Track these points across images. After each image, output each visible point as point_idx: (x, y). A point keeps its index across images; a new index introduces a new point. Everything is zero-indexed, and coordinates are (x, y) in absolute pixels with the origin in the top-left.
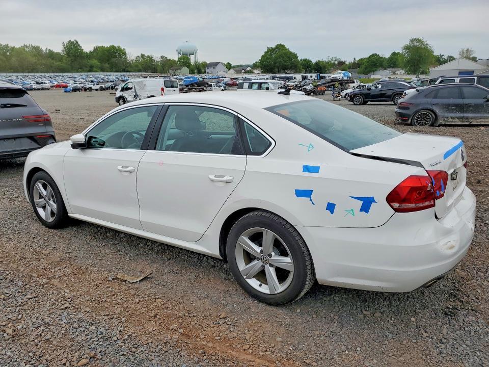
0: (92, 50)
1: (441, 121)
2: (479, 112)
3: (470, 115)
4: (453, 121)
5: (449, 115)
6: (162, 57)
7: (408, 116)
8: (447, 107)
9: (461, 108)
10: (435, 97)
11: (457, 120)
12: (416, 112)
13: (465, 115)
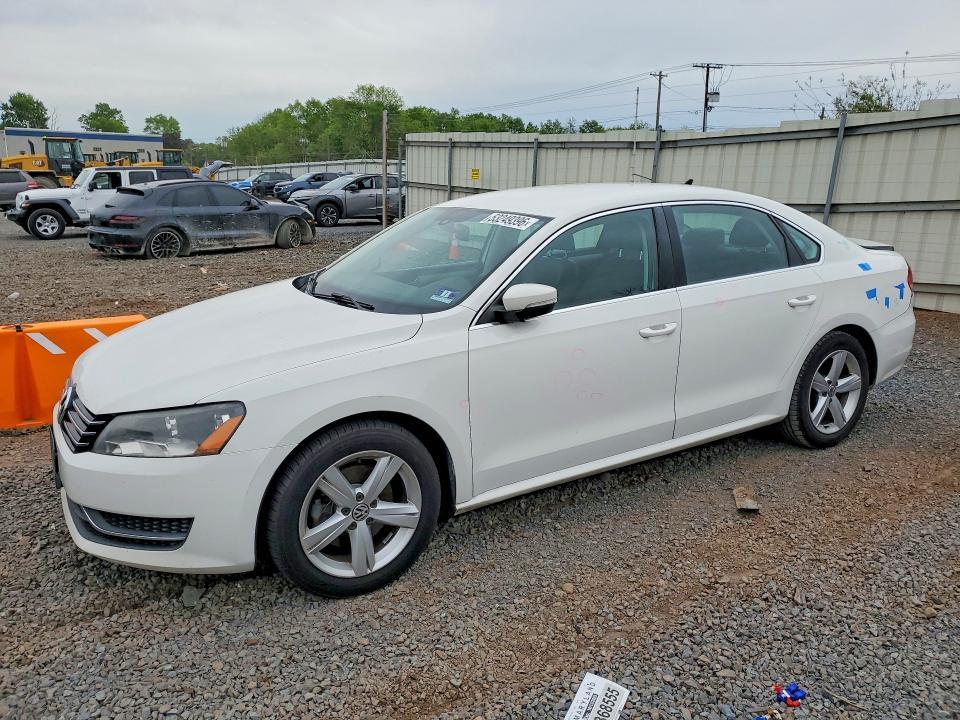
1: (193, 247)
2: (243, 228)
3: (233, 233)
4: (211, 246)
5: (205, 234)
7: (140, 241)
8: (199, 220)
9: (219, 221)
10: (175, 204)
11: (217, 243)
12: (153, 232)
13: (226, 233)
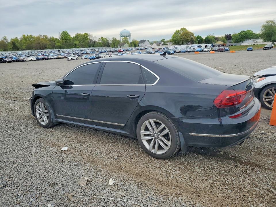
0: (75, 36)
6: (113, 38)
